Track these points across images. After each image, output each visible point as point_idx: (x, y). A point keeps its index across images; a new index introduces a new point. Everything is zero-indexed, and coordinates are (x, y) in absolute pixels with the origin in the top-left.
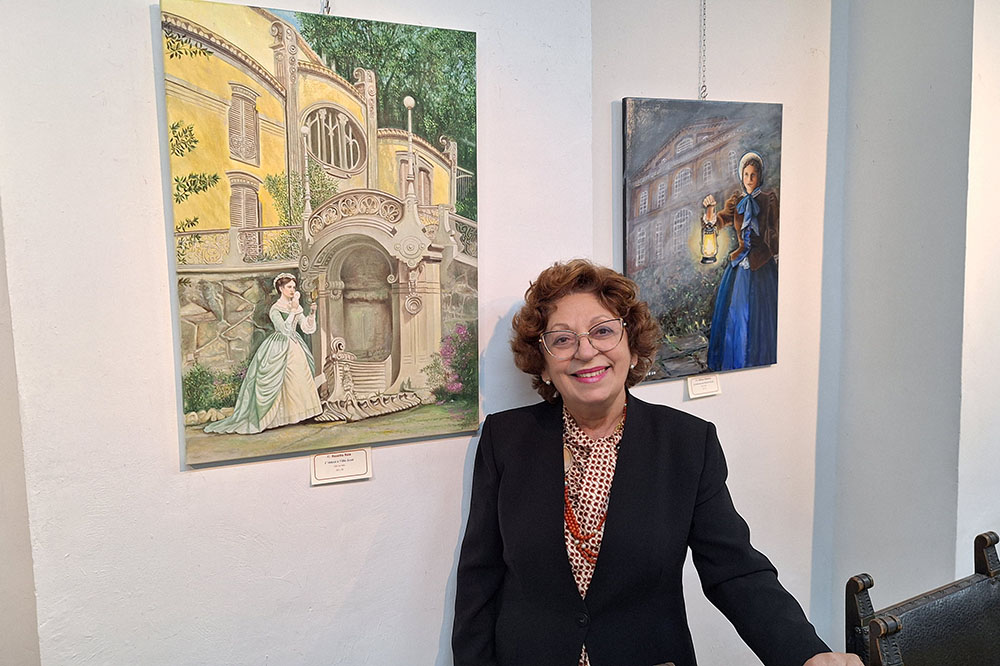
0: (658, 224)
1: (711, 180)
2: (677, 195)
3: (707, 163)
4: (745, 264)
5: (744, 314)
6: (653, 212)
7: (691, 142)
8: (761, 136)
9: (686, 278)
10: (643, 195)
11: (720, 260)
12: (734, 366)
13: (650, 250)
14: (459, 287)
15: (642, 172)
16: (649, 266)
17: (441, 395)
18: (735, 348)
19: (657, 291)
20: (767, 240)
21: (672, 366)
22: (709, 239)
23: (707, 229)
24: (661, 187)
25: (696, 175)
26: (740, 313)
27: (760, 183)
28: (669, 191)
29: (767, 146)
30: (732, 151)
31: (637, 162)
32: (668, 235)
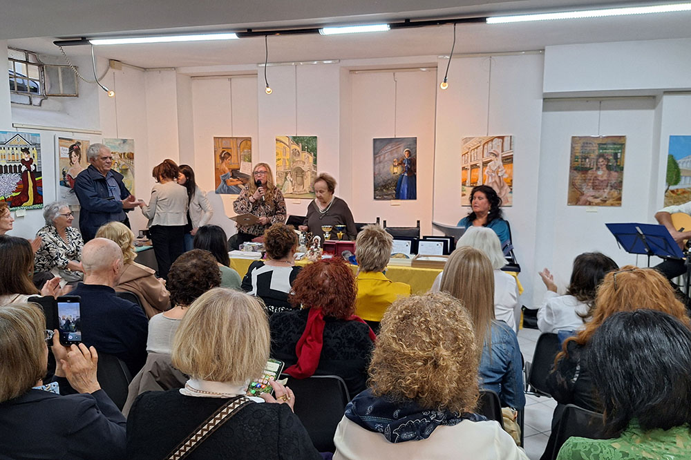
0: (382, 164)
1: (396, 155)
2: (386, 159)
3: (394, 151)
4: (406, 174)
5: (406, 186)
6: (380, 162)
7: (390, 147)
8: (410, 145)
9: (389, 177)
10: (378, 159)
11: (399, 173)
12: (403, 199)
13: (379, 170)
14: (313, 175)
15: (378, 153)
16: (379, 174)
17: (310, 192)
18: (403, 195)
19: (381, 179)
20: (412, 168)
21: (385, 197)
22: (395, 169)
23: (395, 166)
24: (382, 157)
25: (391, 154)
26: (404, 186)
27: (410, 156)
28: (384, 158)
29: (412, 147)
30: (402, 149)
31: (376, 152)
32: (384, 167)
